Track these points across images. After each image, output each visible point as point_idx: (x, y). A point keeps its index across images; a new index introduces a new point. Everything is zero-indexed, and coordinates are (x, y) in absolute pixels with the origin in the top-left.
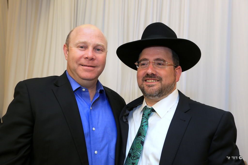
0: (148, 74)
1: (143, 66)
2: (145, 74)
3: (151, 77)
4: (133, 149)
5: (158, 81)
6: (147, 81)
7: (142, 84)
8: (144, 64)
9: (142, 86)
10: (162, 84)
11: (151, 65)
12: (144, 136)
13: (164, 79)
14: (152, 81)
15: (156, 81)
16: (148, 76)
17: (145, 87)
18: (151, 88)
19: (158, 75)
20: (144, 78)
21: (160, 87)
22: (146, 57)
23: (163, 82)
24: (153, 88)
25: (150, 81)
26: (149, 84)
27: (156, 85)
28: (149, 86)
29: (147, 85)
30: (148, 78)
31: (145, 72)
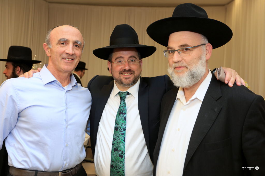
0: (125, 70)
4: (118, 124)
5: (132, 74)
6: (124, 74)
7: (120, 77)
8: (120, 62)
9: (120, 78)
10: (134, 76)
11: (127, 62)
12: (125, 114)
13: (136, 72)
14: (128, 74)
15: (131, 74)
16: (125, 71)
17: (123, 79)
18: (128, 80)
19: (132, 69)
20: (120, 72)
21: (134, 78)
22: (122, 56)
23: (135, 75)
24: (129, 79)
25: (127, 74)
27: (131, 77)
28: (126, 79)
29: (124, 78)
30: (125, 73)
31: (122, 68)
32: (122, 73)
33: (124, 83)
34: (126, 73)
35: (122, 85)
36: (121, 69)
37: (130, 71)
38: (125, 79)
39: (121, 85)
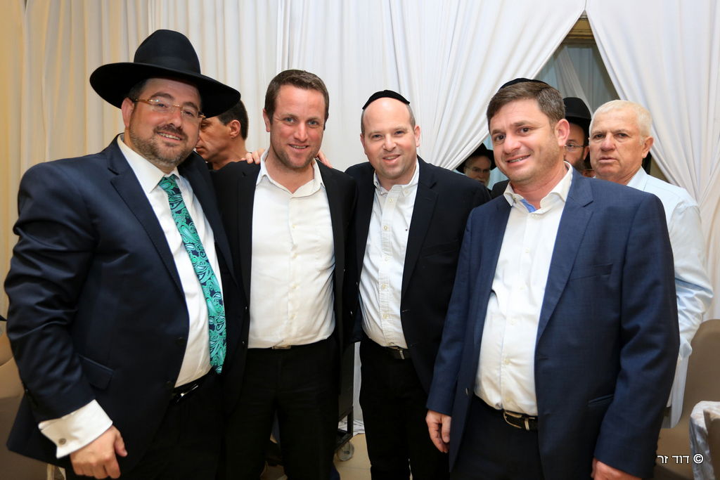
1: (160, 108)
2: (164, 123)
3: (173, 130)
5: (182, 139)
6: (164, 135)
10: (186, 145)
11: (177, 111)
14: (174, 137)
16: (170, 128)
18: (171, 148)
25: (171, 136)
26: (168, 141)
27: (178, 145)
28: (168, 145)
29: (163, 142)
30: (169, 132)
31: (163, 120)
32: (161, 131)
33: (160, 155)
34: (169, 134)
35: (154, 159)
36: (160, 123)
37: (179, 131)
38: (164, 144)
39: (150, 159)
